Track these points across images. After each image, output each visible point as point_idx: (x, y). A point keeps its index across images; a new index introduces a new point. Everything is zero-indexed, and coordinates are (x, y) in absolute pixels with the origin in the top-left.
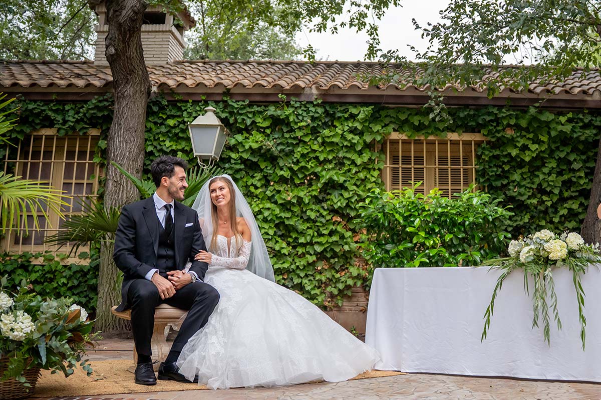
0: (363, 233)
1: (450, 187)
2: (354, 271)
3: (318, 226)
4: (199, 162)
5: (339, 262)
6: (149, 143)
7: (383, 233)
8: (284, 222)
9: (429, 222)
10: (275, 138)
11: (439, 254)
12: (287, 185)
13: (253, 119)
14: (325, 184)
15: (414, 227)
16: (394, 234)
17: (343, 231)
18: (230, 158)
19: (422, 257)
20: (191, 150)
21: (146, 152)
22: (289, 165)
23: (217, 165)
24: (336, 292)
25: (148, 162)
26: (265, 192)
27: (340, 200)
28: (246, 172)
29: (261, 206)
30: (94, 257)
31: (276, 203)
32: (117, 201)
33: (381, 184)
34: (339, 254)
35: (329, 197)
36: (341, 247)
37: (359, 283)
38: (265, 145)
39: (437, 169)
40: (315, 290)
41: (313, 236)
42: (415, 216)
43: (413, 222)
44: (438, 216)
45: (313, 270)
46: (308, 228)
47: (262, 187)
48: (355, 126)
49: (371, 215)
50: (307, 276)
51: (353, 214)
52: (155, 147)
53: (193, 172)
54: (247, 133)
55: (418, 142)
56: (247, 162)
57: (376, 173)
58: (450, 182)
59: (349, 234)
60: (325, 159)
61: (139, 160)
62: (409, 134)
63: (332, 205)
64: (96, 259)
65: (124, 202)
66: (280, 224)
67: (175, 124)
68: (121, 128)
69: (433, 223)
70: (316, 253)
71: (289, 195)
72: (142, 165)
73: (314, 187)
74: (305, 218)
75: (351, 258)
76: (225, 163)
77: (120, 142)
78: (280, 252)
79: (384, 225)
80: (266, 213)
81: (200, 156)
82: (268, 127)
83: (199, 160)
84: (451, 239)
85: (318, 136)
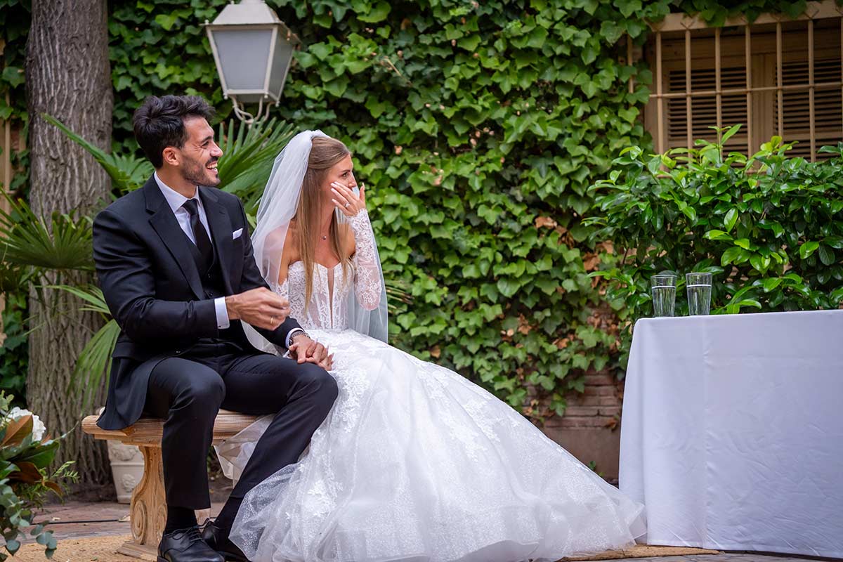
0: (605, 252)
1: (812, 136)
2: (588, 337)
3: (503, 240)
4: (237, 110)
5: (552, 317)
6: (120, 71)
7: (652, 248)
8: (428, 235)
9: (759, 217)
10: (400, 49)
11: (785, 290)
12: (432, 153)
13: (349, 7)
14: (517, 146)
15: (724, 229)
16: (677, 247)
17: (561, 249)
18: (303, 98)
19: (744, 297)
20: (217, 83)
21: (114, 90)
22: (434, 108)
23: (276, 114)
24: (548, 385)
25: (121, 115)
26: (383, 171)
27: (551, 180)
28: (340, 127)
29: (377, 201)
30: (15, 328)
31: (409, 192)
32: (62, 203)
33: (645, 140)
34: (554, 301)
35: (525, 174)
36: (556, 284)
37: (600, 364)
38: (378, 65)
39: (780, 94)
40: (502, 380)
41: (495, 262)
42: (724, 204)
43: (721, 218)
44: (781, 202)
45: (496, 336)
46: (482, 245)
47: (376, 158)
48: (579, 6)
49: (623, 208)
50: (483, 350)
51: (580, 209)
52: (135, 80)
53: (226, 133)
54: (338, 39)
55: (731, 34)
56: (341, 106)
57: (631, 115)
58: (812, 124)
59: (575, 254)
60: (513, 89)
61: (103, 109)
62: (709, 15)
63: (533, 193)
64: (18, 333)
65: (77, 203)
66: (421, 239)
67: (174, 26)
68: (53, 39)
69: (768, 218)
70: (502, 300)
71: (436, 174)
72: (109, 121)
73: (491, 154)
74: (475, 223)
75: (580, 308)
76: (292, 110)
77: (56, 69)
78: (424, 302)
79: (653, 228)
80: (389, 217)
81: (238, 97)
82: (382, 24)
83: (235, 106)
84: (816, 253)
85: (496, 38)
